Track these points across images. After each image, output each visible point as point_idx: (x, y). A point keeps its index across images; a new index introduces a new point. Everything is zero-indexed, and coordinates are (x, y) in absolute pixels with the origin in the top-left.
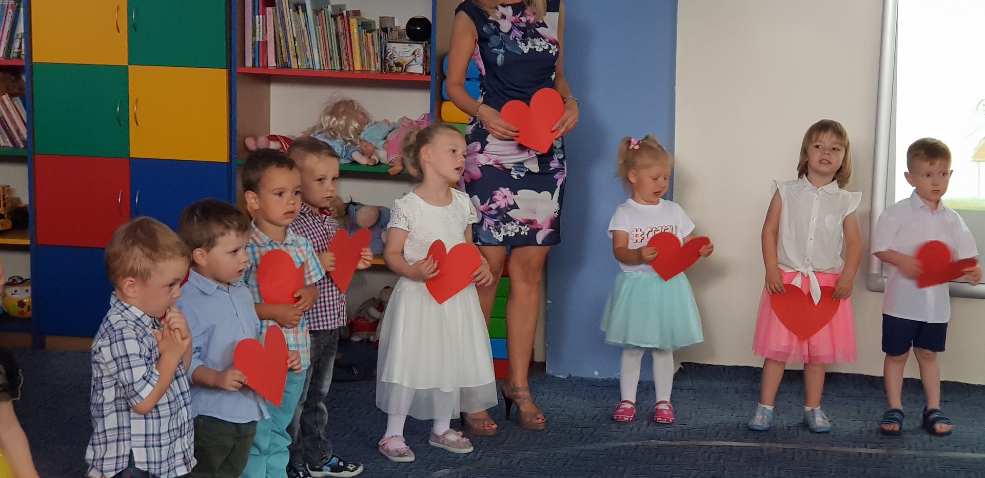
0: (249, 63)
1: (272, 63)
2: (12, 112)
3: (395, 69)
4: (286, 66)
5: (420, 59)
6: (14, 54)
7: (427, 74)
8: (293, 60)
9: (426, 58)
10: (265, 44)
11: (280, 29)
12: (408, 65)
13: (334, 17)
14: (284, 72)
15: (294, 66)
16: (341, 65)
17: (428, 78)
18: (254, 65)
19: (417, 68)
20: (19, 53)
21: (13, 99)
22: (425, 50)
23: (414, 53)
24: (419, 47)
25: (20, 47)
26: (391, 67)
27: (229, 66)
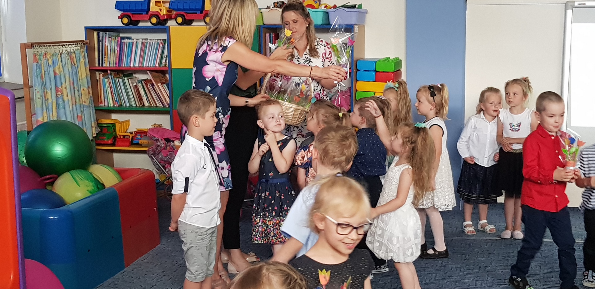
2: (162, 91)
6: (163, 65)
20: (165, 64)
21: (163, 85)
25: (166, 62)
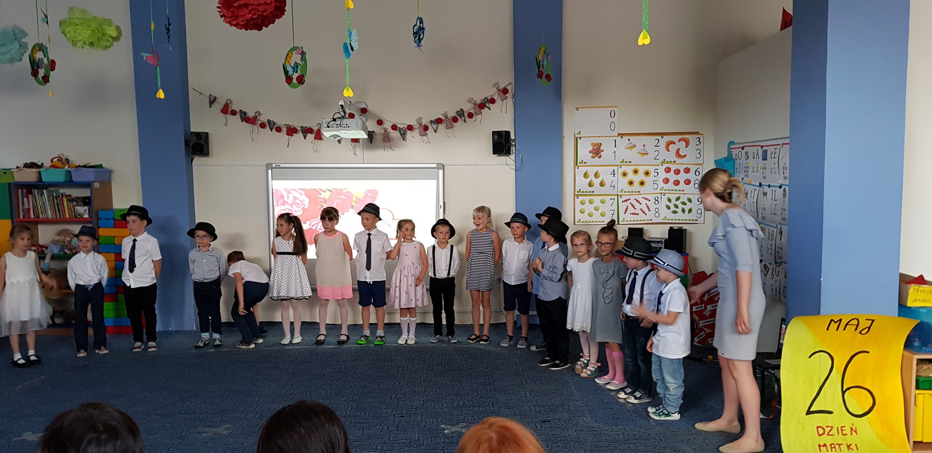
0: (21, 217)
1: (32, 216)
3: (78, 216)
4: (38, 217)
5: (87, 212)
7: (91, 218)
8: (41, 215)
9: (89, 212)
10: (29, 209)
11: (35, 203)
12: (83, 215)
13: (56, 198)
14: (38, 220)
15: (41, 217)
16: (60, 216)
17: (91, 220)
18: (24, 217)
19: (86, 216)
22: (89, 209)
23: (85, 210)
24: (86, 208)
26: (77, 216)
27: (12, 219)
